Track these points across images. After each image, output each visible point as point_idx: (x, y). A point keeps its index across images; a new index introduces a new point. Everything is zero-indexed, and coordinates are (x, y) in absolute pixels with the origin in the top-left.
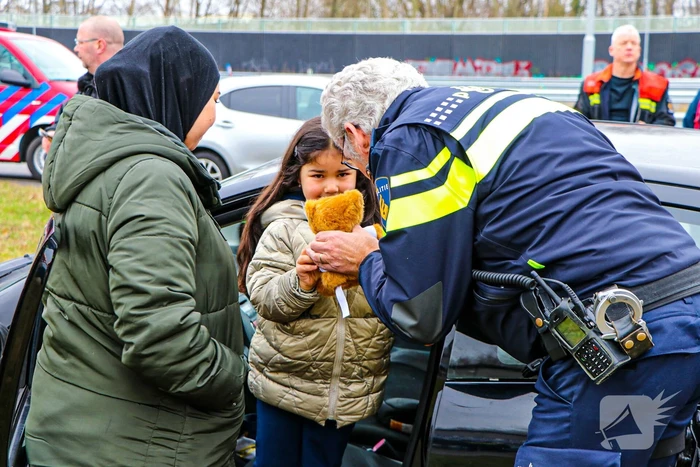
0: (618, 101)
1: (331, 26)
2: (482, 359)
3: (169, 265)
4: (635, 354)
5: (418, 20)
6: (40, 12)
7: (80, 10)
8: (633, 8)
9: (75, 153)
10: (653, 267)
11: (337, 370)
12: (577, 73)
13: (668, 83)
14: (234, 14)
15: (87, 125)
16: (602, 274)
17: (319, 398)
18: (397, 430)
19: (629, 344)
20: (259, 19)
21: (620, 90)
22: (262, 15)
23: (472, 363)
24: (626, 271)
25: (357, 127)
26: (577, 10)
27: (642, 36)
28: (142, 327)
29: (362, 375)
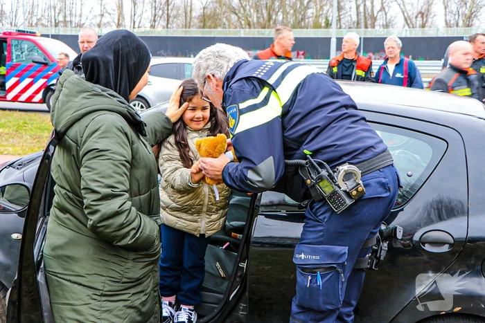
0: (347, 71)
1: (203, 33)
2: (280, 202)
3: (112, 177)
4: (357, 198)
5: (247, 30)
6: (53, 27)
7: (74, 25)
8: (355, 25)
9: (64, 109)
10: (365, 153)
11: (205, 209)
12: (328, 57)
13: (371, 63)
14: (153, 26)
15: (70, 92)
16: (340, 158)
17: (195, 224)
18: (235, 238)
19: (354, 193)
20: (166, 29)
21: (347, 65)
22: (167, 27)
23: (276, 203)
24: (352, 156)
25: (213, 76)
26: (328, 25)
27: (360, 38)
28: (96, 211)
29: (217, 210)
